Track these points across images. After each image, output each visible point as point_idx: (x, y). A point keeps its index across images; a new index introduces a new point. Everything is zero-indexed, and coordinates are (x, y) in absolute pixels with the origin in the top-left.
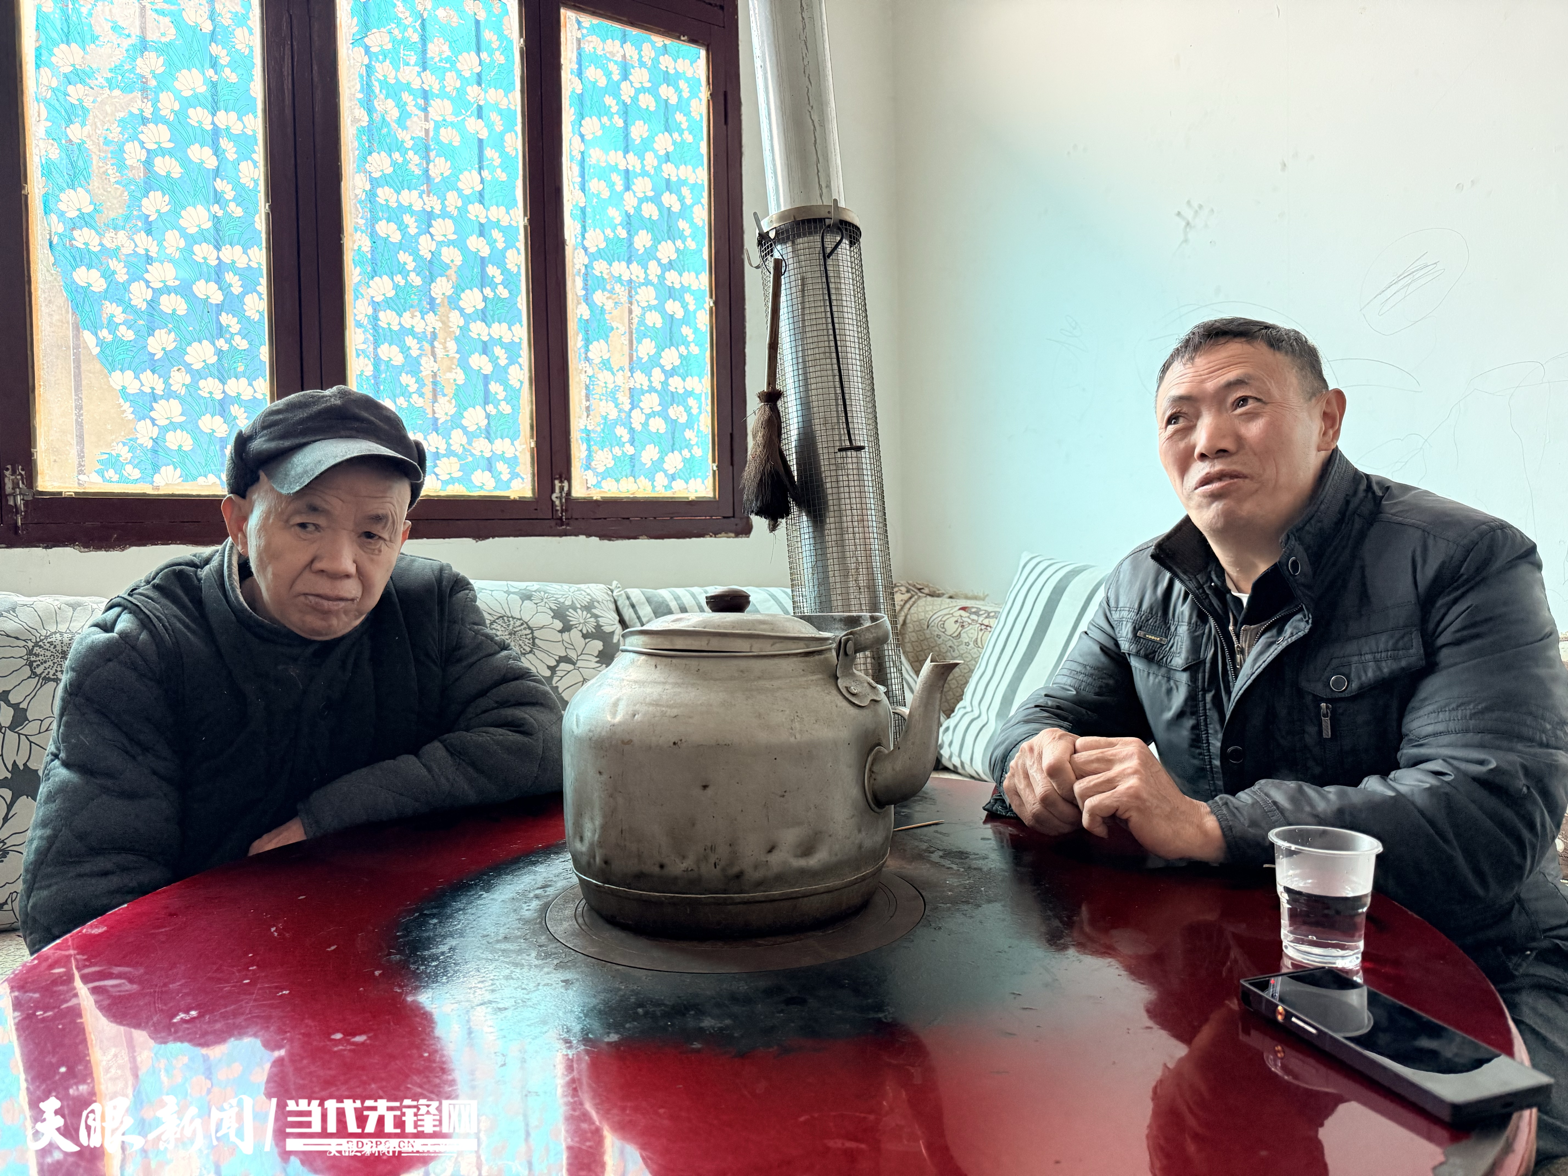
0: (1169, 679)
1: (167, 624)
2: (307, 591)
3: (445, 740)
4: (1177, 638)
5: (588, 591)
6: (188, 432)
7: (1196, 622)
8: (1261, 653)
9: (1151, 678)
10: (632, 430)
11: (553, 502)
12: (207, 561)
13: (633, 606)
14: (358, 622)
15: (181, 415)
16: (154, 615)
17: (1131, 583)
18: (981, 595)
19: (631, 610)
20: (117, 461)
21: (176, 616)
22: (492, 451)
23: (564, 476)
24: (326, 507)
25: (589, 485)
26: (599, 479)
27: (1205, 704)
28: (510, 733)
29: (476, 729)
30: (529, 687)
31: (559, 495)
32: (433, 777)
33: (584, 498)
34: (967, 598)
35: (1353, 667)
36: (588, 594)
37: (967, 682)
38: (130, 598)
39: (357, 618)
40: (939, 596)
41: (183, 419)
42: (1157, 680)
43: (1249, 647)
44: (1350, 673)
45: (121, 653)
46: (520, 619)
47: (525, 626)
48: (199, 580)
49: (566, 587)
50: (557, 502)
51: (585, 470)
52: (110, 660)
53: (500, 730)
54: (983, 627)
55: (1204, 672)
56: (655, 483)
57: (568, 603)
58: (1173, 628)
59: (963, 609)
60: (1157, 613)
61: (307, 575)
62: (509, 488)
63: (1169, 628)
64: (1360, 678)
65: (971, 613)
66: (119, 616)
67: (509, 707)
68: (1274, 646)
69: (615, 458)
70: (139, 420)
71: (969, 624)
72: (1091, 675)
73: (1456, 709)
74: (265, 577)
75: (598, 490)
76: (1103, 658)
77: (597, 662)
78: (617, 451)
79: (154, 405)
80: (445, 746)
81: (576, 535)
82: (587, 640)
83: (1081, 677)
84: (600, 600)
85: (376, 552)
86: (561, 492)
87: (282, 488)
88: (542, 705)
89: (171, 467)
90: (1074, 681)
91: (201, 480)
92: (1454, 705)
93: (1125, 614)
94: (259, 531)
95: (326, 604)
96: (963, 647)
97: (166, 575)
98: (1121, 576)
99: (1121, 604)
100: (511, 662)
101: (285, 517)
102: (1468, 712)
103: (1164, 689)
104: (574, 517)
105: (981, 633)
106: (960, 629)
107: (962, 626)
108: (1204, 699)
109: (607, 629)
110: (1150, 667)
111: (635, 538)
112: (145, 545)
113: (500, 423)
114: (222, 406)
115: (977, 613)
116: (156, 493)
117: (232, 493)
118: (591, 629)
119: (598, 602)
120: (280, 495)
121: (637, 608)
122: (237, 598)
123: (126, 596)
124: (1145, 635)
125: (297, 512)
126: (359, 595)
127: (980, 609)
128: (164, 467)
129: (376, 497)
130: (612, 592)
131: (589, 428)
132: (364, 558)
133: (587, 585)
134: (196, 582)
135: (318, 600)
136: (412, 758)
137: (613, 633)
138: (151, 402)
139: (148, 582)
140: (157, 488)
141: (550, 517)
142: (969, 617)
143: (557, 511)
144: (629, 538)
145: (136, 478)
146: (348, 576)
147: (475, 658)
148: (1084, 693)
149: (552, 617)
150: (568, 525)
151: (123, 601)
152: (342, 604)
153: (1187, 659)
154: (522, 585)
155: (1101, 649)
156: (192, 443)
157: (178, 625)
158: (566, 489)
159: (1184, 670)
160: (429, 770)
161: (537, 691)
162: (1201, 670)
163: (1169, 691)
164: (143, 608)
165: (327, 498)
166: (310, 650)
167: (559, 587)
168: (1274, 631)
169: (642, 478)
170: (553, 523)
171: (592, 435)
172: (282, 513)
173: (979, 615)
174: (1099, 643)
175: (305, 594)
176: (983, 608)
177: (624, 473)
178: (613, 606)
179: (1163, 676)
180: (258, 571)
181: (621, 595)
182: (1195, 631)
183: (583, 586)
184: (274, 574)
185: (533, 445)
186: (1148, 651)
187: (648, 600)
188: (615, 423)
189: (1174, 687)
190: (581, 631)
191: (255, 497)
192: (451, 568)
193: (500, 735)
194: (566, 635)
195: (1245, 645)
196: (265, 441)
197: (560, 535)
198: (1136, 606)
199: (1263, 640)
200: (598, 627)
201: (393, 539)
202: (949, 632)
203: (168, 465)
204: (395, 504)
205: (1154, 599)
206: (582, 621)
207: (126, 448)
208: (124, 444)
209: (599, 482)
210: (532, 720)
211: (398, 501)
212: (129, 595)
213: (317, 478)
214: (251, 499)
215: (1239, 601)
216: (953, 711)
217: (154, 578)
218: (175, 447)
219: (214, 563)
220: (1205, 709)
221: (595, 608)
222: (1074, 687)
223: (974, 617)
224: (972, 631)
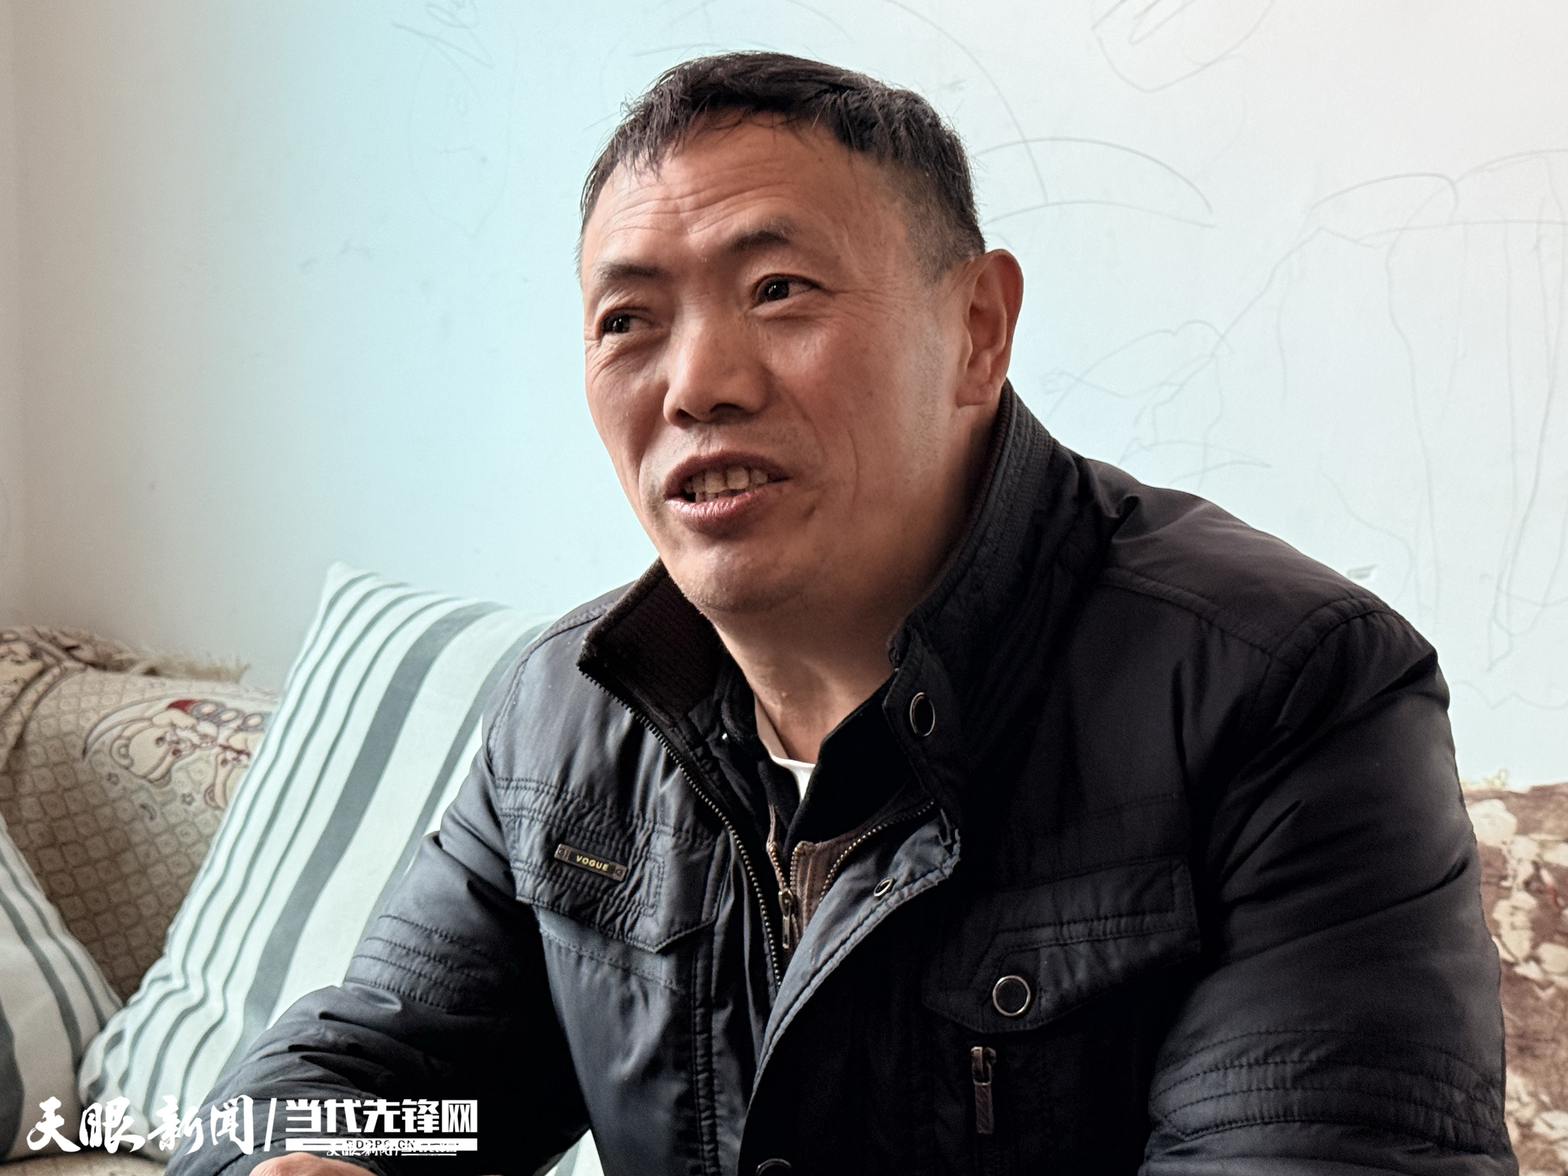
0: (627, 974)
4: (649, 865)
7: (695, 826)
8: (839, 917)
9: (586, 969)
17: (545, 714)
18: (231, 665)
27: (710, 1038)
34: (194, 673)
35: (1045, 953)
37: (178, 905)
40: (120, 667)
42: (598, 976)
43: (811, 897)
44: (1037, 968)
54: (230, 755)
55: (709, 957)
58: (640, 839)
59: (181, 705)
60: (603, 797)
63: (632, 839)
64: (1058, 983)
65: (201, 718)
68: (868, 904)
71: (195, 747)
72: (442, 959)
73: (1264, 1061)
76: (474, 914)
83: (416, 964)
90: (399, 974)
92: (1259, 1052)
93: (527, 797)
96: (177, 806)
98: (523, 696)
99: (519, 773)
102: (1289, 1069)
103: (615, 998)
105: (223, 772)
106: (169, 758)
107: (176, 753)
108: (707, 1029)
110: (582, 940)
115: (214, 718)
124: (573, 857)
127: (221, 707)
142: (193, 728)
148: (422, 1008)
153: (672, 923)
155: (471, 886)
159: (664, 952)
162: (702, 951)
163: (627, 1006)
168: (869, 864)
173: (219, 724)
174: (467, 870)
176: (231, 703)
179: (614, 966)
182: (691, 850)
186: (580, 901)
189: (639, 995)
195: (802, 892)
198: (555, 778)
199: (842, 884)
202: (140, 768)
205: (597, 761)
215: (788, 778)
216: (136, 988)
220: (708, 1053)
222: (396, 991)
223: (207, 728)
224: (201, 765)
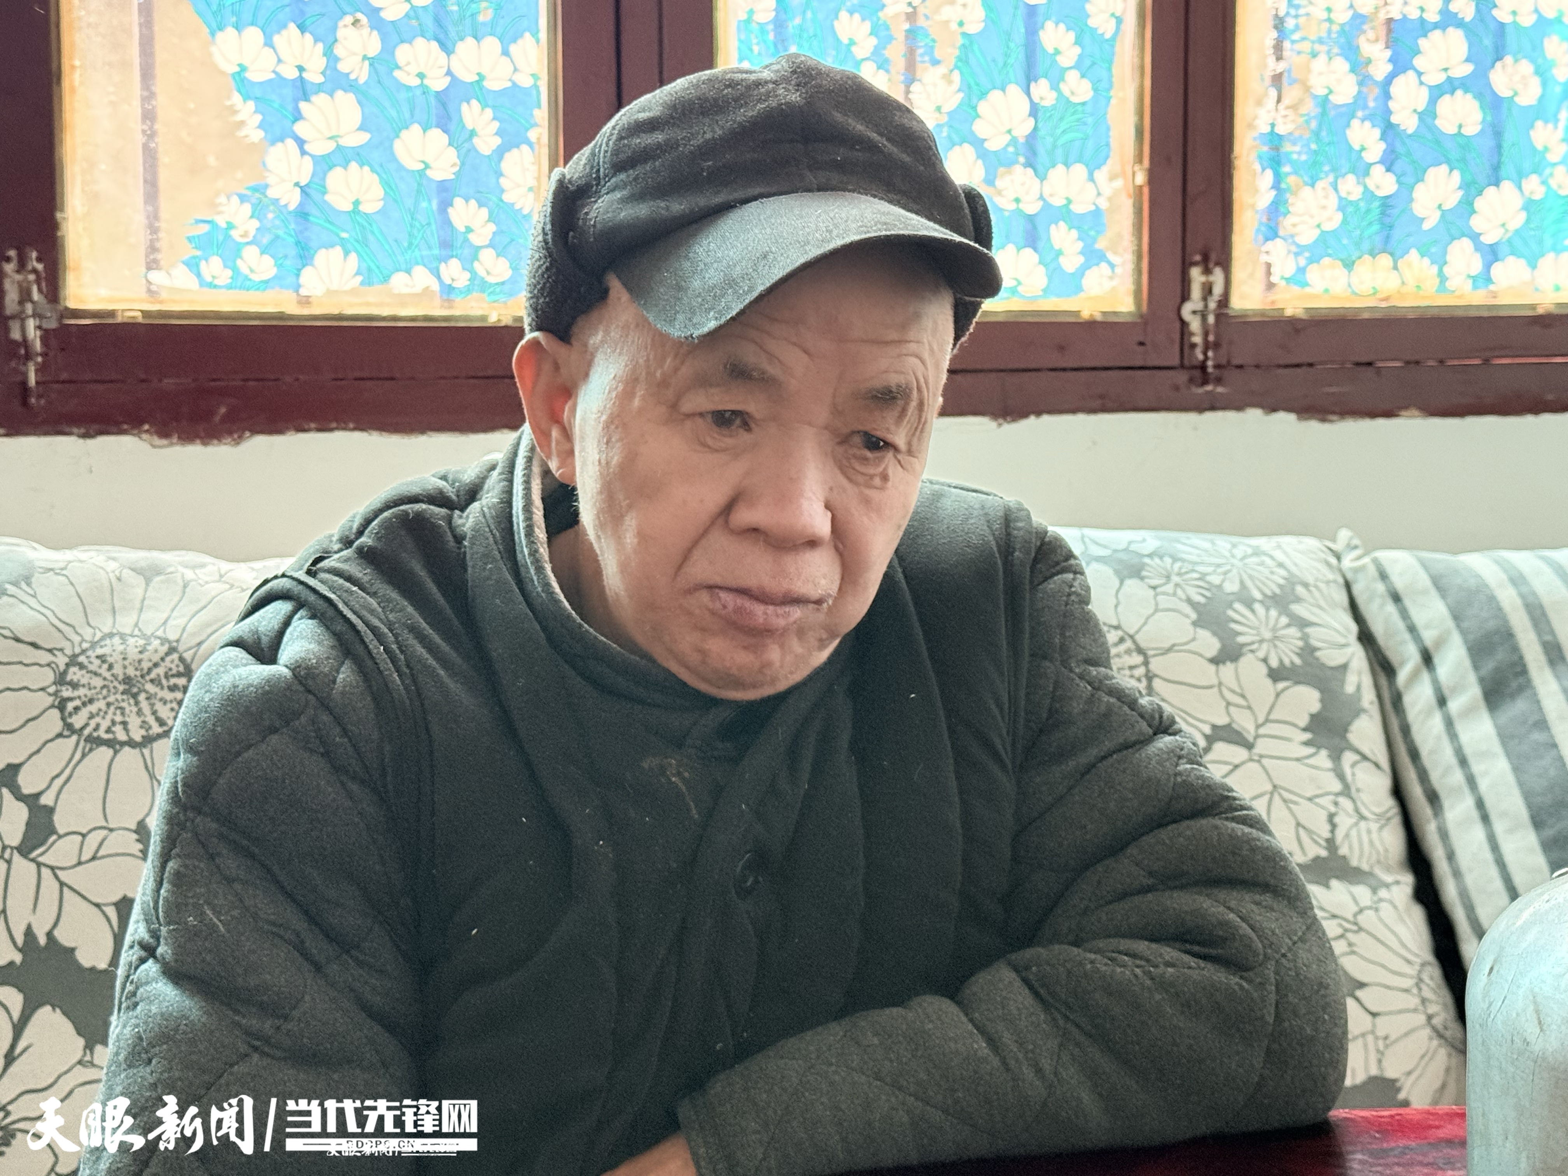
1: (394, 646)
2: (718, 580)
3: (1027, 968)
5: (1280, 556)
6: (373, 170)
10: (1389, 130)
11: (1184, 324)
12: (472, 493)
13: (1396, 598)
14: (824, 655)
15: (361, 128)
16: (367, 624)
19: (1391, 608)
20: (228, 237)
21: (414, 630)
22: (1041, 197)
23: (1213, 257)
24: (772, 370)
25: (1273, 279)
26: (1302, 262)
28: (1192, 962)
29: (1101, 944)
30: (1233, 837)
31: (1199, 306)
32: (1004, 1062)
33: (1262, 313)
36: (1281, 565)
38: (311, 581)
39: (822, 644)
41: (364, 137)
45: (297, 715)
46: (1117, 627)
47: (1129, 644)
48: (459, 539)
49: (1223, 543)
50: (1195, 325)
51: (1267, 239)
52: (274, 730)
53: (1169, 953)
56: (1446, 269)
57: (1231, 587)
61: (718, 540)
62: (1079, 289)
66: (287, 623)
67: (1182, 887)
69: (1343, 205)
70: (273, 143)
74: (619, 539)
75: (1295, 289)
77: (1307, 743)
78: (1350, 187)
79: (303, 105)
80: (1026, 981)
81: (1239, 408)
82: (1281, 685)
84: (1311, 580)
85: (877, 481)
86: (1205, 299)
87: (671, 321)
88: (1265, 887)
89: (338, 250)
91: (400, 282)
94: (607, 426)
95: (759, 610)
97: (387, 526)
100: (1184, 766)
101: (670, 393)
104: (1236, 361)
109: (1331, 657)
111: (1389, 414)
112: (280, 431)
113: (1063, 126)
114: (444, 105)
116: (306, 312)
117: (539, 328)
118: (1291, 658)
119: (1306, 585)
120: (661, 339)
121: (1407, 602)
122: (547, 585)
123: (302, 575)
125: (703, 382)
126: (834, 589)
128: (323, 251)
129: (887, 343)
130: (1338, 558)
131: (1281, 130)
132: (849, 499)
133: (1275, 540)
134: (452, 543)
135: (741, 601)
136: (947, 1006)
137: (1344, 667)
138: (296, 101)
139: (347, 543)
140: (306, 301)
141: (1176, 362)
143: (1193, 346)
144: (1373, 414)
145: (265, 277)
146: (813, 543)
147: (1093, 752)
149: (1195, 624)
150: (1219, 381)
151: (298, 589)
152: (797, 613)
154: (1121, 538)
156: (381, 194)
157: (420, 650)
158: (1218, 290)
160: (993, 1042)
161: (1253, 850)
164: (341, 606)
165: (772, 345)
166: (712, 720)
167: (1207, 545)
169: (1414, 255)
170: (1181, 377)
171: (1287, 148)
172: (664, 383)
175: (711, 588)
177: (1366, 246)
178: (1342, 598)
180: (601, 525)
181: (1363, 568)
183: (1263, 543)
184: (642, 536)
185: (1141, 178)
187: (1439, 584)
188: (1348, 113)
190: (1265, 660)
191: (596, 339)
192: (1029, 517)
193: (1168, 964)
194: (1227, 670)
196: (624, 201)
197: (1200, 408)
200: (1308, 651)
201: (914, 448)
203: (330, 246)
204: (926, 356)
206: (1268, 635)
207: (247, 209)
208: (243, 199)
209: (1302, 270)
210: (1245, 928)
211: (932, 350)
212: (309, 572)
213: (761, 297)
214: (585, 345)
217: (360, 533)
218: (346, 206)
219: (489, 498)
221: (1298, 600)
